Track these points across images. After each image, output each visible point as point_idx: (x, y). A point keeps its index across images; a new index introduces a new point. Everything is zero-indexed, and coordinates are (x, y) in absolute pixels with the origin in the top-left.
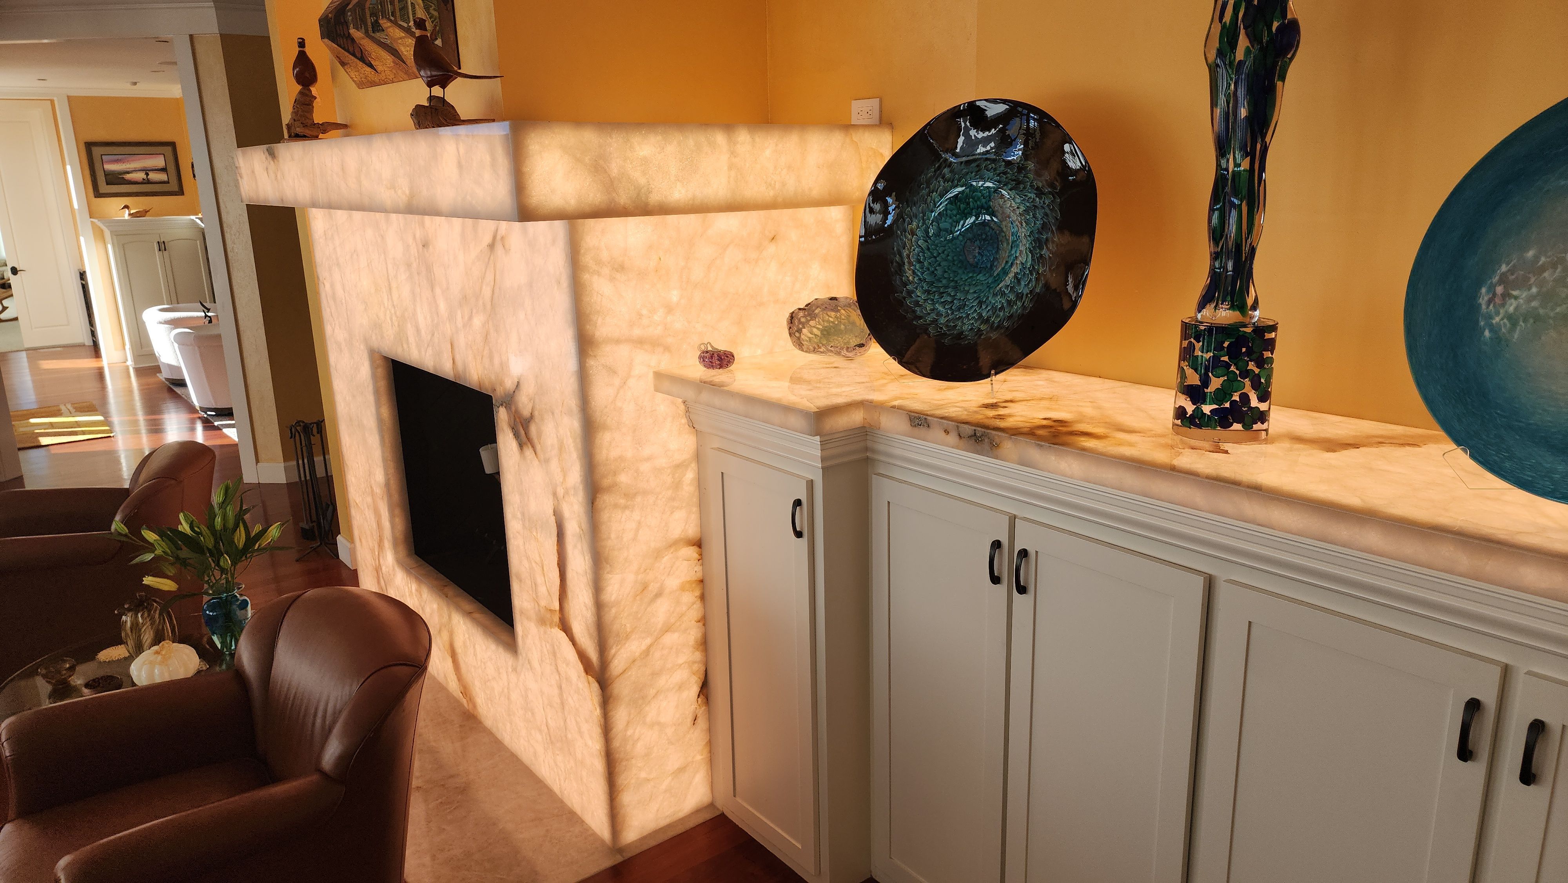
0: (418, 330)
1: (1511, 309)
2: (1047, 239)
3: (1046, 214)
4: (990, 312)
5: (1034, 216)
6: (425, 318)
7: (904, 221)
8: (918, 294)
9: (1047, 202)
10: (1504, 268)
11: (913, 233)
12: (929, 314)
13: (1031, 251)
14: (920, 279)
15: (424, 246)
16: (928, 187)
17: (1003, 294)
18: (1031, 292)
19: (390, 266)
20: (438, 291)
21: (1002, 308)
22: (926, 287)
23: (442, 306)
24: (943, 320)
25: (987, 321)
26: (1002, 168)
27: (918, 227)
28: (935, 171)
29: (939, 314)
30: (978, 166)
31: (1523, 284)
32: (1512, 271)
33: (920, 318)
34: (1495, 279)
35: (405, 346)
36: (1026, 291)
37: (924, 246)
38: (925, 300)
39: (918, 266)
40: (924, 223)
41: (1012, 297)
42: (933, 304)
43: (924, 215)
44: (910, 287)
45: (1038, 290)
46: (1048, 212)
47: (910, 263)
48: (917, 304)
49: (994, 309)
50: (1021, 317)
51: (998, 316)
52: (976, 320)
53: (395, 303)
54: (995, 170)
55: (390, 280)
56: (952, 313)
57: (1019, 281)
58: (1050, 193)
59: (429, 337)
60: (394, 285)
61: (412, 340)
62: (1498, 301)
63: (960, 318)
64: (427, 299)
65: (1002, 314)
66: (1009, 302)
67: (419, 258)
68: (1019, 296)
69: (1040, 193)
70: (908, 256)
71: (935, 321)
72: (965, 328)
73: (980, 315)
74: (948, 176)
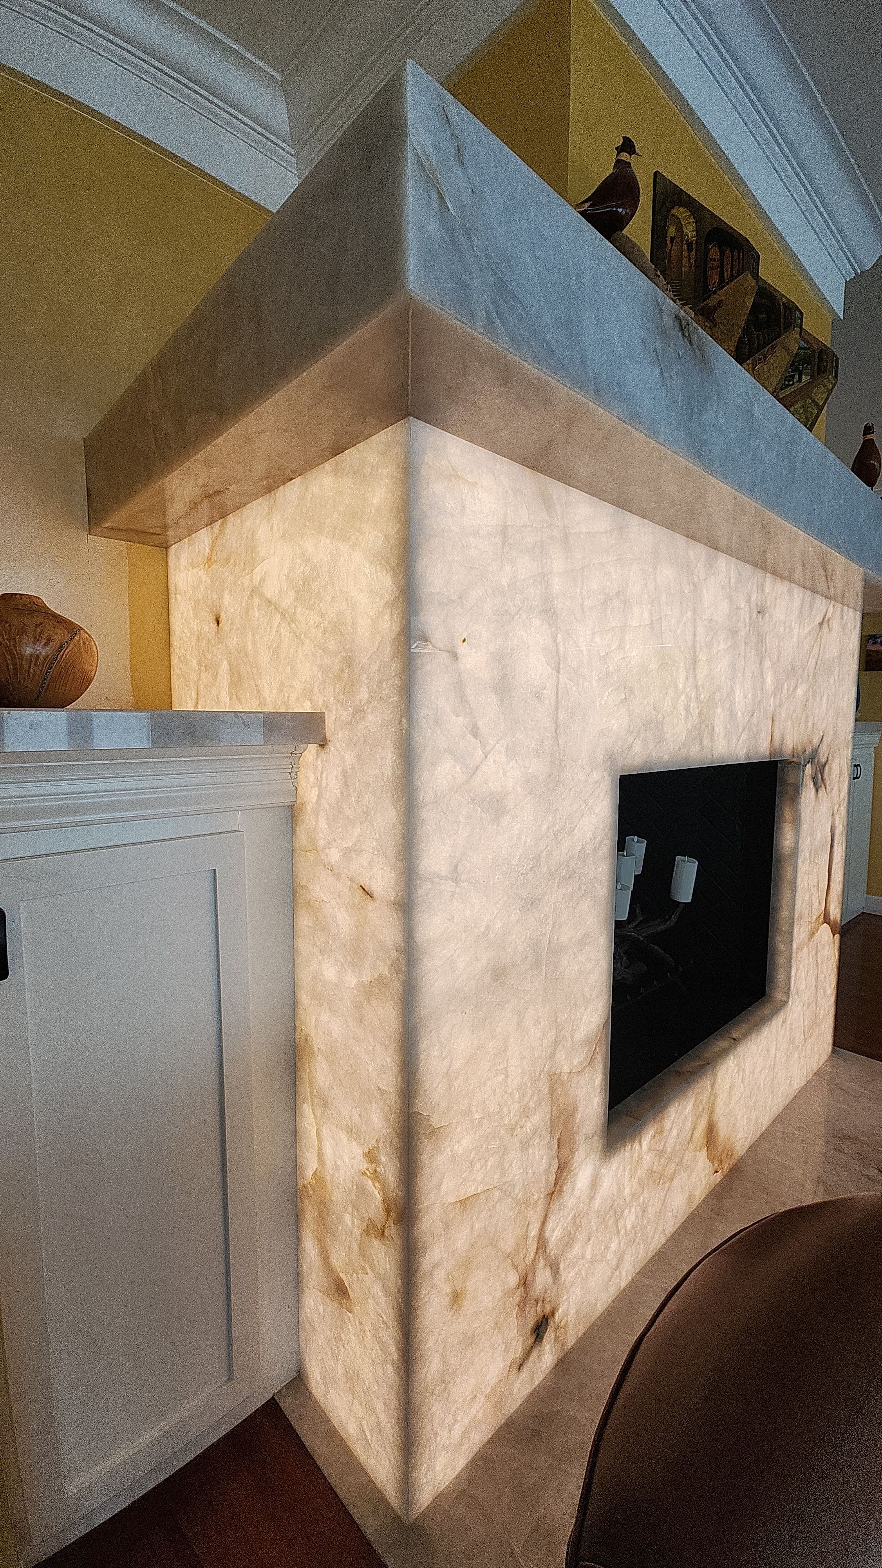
0: (732, 714)
6: (745, 697)
15: (759, 612)
19: (701, 630)
20: (767, 663)
23: (769, 680)
35: (706, 742)
53: (700, 683)
55: (698, 649)
59: (746, 719)
60: (702, 657)
61: (719, 729)
64: (753, 673)
67: (750, 625)
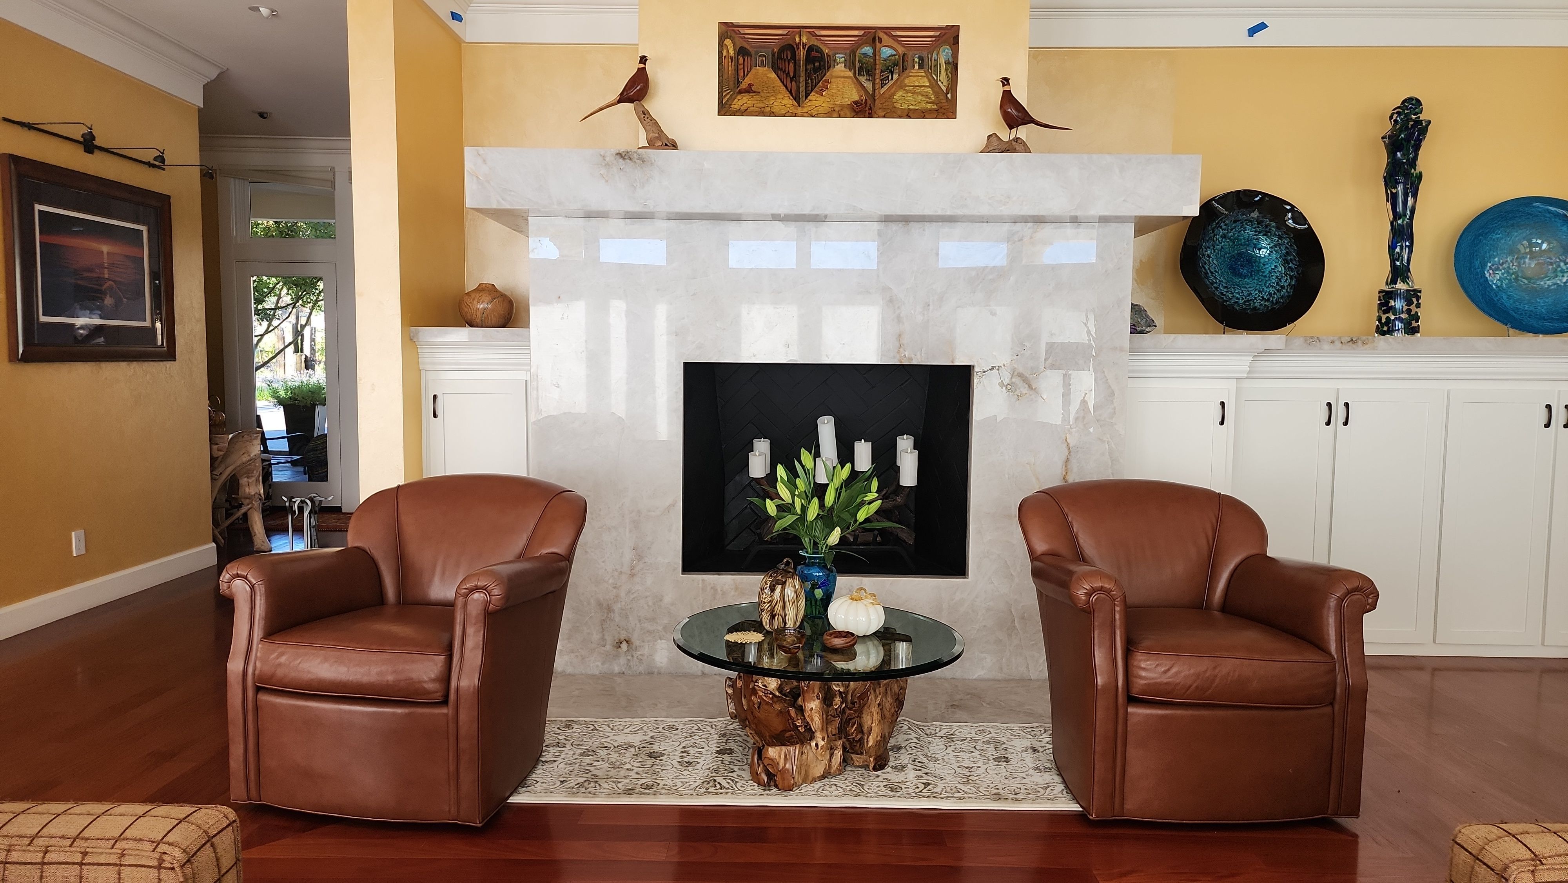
1: (1498, 278)
2: (1291, 259)
3: (1286, 247)
4: (1269, 296)
5: (1280, 248)
7: (1203, 250)
8: (1222, 289)
9: (1286, 242)
10: (1489, 265)
11: (1209, 256)
12: (1231, 299)
13: (1282, 265)
14: (1219, 281)
16: (1213, 232)
17: (1273, 287)
18: (1289, 285)
21: (1275, 293)
22: (1224, 285)
24: (1241, 302)
25: (1268, 300)
26: (1256, 225)
27: (1211, 253)
28: (1216, 225)
29: (1238, 299)
30: (1241, 223)
31: (1498, 269)
32: (1493, 265)
33: (1227, 301)
34: (1488, 268)
36: (1286, 285)
37: (1216, 263)
38: (1227, 292)
39: (1216, 274)
40: (1214, 251)
41: (1278, 288)
42: (1232, 293)
43: (1214, 247)
44: (1215, 285)
45: (1293, 283)
46: (1288, 246)
47: (1212, 273)
48: (1222, 294)
49: (1270, 294)
50: (1288, 297)
51: (1274, 297)
52: (1262, 301)
54: (1252, 225)
56: (1246, 298)
57: (1280, 280)
58: (1287, 237)
62: (1492, 275)
63: (1251, 300)
65: (1276, 296)
66: (1278, 290)
68: (1283, 287)
69: (1280, 237)
70: (1209, 269)
71: (1236, 302)
72: (1256, 304)
73: (1263, 298)
74: (1224, 227)
